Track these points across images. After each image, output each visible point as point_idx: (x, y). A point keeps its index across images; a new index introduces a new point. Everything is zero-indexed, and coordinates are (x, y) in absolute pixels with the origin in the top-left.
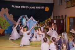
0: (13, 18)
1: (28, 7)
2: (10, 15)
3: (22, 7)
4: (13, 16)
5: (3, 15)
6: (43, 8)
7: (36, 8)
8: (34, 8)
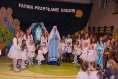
0: (20, 25)
1: (48, 9)
2: (16, 20)
3: (36, 7)
4: (19, 23)
5: (3, 20)
6: (72, 11)
7: (60, 10)
8: (57, 10)
